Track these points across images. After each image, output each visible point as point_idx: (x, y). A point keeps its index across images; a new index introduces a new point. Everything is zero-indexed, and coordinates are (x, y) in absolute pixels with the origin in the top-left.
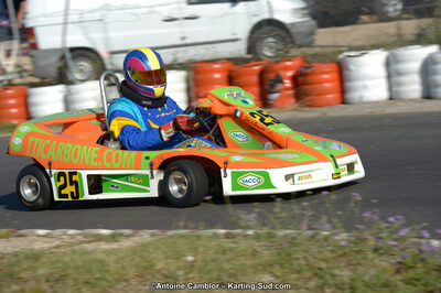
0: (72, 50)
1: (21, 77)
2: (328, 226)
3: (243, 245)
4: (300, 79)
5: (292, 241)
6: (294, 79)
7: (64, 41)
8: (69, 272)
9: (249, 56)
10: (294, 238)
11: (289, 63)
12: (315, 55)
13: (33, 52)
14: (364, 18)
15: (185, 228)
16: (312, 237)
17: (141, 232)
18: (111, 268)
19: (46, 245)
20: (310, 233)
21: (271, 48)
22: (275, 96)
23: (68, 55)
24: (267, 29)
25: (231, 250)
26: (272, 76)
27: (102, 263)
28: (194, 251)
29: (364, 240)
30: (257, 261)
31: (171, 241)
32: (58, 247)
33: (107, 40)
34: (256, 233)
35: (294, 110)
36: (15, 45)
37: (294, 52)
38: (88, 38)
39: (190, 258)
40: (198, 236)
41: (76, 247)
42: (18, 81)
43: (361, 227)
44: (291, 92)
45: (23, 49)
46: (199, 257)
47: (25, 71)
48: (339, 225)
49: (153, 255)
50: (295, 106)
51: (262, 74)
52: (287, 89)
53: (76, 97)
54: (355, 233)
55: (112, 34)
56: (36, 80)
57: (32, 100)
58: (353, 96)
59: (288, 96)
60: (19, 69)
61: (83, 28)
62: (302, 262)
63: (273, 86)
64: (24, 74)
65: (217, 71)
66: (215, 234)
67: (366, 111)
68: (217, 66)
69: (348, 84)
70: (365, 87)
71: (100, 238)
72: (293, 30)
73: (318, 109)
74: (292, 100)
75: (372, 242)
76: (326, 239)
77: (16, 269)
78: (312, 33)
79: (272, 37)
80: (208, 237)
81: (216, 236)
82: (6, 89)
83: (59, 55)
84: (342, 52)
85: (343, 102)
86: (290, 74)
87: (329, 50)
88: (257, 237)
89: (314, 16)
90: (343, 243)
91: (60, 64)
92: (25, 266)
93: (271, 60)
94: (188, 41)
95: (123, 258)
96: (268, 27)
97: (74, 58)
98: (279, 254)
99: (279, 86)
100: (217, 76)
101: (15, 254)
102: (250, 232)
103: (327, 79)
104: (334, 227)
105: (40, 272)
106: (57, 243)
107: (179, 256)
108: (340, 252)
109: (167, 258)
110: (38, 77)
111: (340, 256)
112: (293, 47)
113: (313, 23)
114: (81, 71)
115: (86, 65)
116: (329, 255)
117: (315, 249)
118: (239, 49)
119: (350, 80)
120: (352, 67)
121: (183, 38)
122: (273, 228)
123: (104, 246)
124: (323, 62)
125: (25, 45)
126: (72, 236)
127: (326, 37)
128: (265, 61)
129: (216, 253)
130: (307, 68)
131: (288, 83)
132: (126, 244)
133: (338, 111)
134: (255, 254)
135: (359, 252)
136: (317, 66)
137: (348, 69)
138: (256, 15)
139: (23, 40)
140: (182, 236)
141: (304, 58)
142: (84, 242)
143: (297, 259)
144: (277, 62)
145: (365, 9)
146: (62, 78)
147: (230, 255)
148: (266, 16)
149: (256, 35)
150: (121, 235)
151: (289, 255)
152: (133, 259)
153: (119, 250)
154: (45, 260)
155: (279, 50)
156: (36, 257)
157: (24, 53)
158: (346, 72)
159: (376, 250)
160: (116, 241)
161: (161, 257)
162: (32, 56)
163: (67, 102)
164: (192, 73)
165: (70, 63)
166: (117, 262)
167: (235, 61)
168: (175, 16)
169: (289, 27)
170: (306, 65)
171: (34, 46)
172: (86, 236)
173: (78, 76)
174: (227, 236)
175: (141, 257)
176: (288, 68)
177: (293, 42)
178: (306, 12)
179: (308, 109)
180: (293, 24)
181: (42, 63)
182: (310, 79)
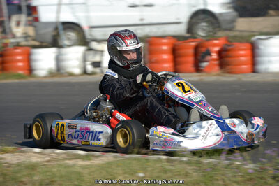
0: (64, 23)
1: (27, 41)
2: (240, 158)
3: (178, 167)
4: (224, 53)
5: (214, 167)
6: (219, 53)
7: (58, 17)
8: (56, 179)
9: (188, 35)
10: (215, 165)
11: (216, 42)
12: (235, 37)
13: (36, 24)
14: (271, 12)
15: (138, 153)
16: (229, 166)
17: (107, 154)
18: (84, 178)
19: (39, 160)
20: (227, 162)
21: (204, 30)
22: (205, 64)
23: (61, 27)
24: (202, 16)
25: (171, 171)
26: (203, 50)
27: (79, 174)
28: (144, 170)
29: (265, 169)
30: (188, 180)
31: (128, 161)
32: (48, 161)
33: (88, 18)
34: (189, 160)
35: (218, 75)
36: (23, 18)
37: (220, 34)
38: (75, 16)
39: (141, 175)
40: (147, 160)
41: (61, 162)
42: (24, 43)
43: (264, 160)
44: (216, 62)
45: (29, 21)
46: (148, 174)
47: (29, 36)
48: (248, 158)
49: (115, 171)
50: (219, 72)
51: (197, 48)
52: (214, 60)
53: (64, 57)
54: (259, 164)
55: (92, 14)
56: (36, 43)
57: (34, 57)
58: (261, 67)
59: (214, 65)
60: (25, 35)
61: (72, 8)
62: (221, 182)
63: (203, 57)
64: (29, 39)
65: (165, 44)
66: (159, 159)
67: (270, 79)
68: (165, 41)
69: (258, 59)
70: (270, 62)
71: (78, 157)
72: (220, 18)
73: (235, 75)
74: (217, 68)
75: (271, 172)
76: (238, 167)
77: (19, 175)
78: (233, 21)
79: (206, 22)
80: (155, 160)
81: (160, 160)
82: (16, 49)
83: (54, 26)
84: (254, 36)
85: (254, 71)
86: (217, 49)
87: (245, 34)
88: (189, 163)
89: (236, 9)
90: (251, 171)
91: (54, 33)
92: (25, 173)
93: (204, 39)
94: (145, 22)
95: (93, 172)
96: (202, 15)
97: (65, 29)
98: (205, 176)
99: (208, 58)
100: (165, 48)
101: (18, 165)
102: (184, 159)
103: (243, 54)
104: (244, 160)
105: (36, 178)
106: (48, 158)
107: (133, 173)
108: (248, 177)
109: (125, 173)
110: (38, 41)
111: (248, 180)
112: (219, 30)
113: (235, 14)
114: (69, 39)
115: (72, 35)
116: (240, 179)
117: (230, 174)
118: (181, 30)
119: (259, 56)
120: (261, 47)
121: (142, 20)
122: (200, 157)
123: (80, 162)
124: (241, 42)
125: (30, 18)
126: (58, 154)
127: (244, 24)
128: (199, 39)
129: (159, 172)
130: (229, 46)
131: (215, 56)
132: (96, 162)
133: (250, 78)
134: (187, 174)
135: (262, 178)
136: (236, 45)
137: (258, 48)
138: (194, 6)
139: (29, 15)
140: (135, 159)
141: (228, 39)
142: (66, 159)
143: (217, 180)
144: (207, 40)
145: (271, 6)
146: (55, 43)
147: (169, 174)
148: (201, 7)
149: (194, 20)
150: (93, 155)
151: (211, 177)
152: (101, 173)
153: (92, 166)
154: (39, 169)
155: (210, 32)
156: (33, 167)
157: (29, 24)
158: (257, 50)
159: (274, 178)
160: (89, 160)
161: (121, 172)
162: (35, 27)
163: (58, 60)
164: (147, 45)
165: (62, 32)
166: (90, 174)
167: (178, 38)
168: (137, 4)
169: (217, 16)
170: (229, 44)
171: (37, 19)
172: (68, 155)
173: (67, 42)
174: (168, 161)
175: (107, 172)
176: (215, 45)
177: (219, 27)
178: (231, 5)
179: (228, 75)
180: (221, 14)
181: (42, 31)
182: (230, 53)
